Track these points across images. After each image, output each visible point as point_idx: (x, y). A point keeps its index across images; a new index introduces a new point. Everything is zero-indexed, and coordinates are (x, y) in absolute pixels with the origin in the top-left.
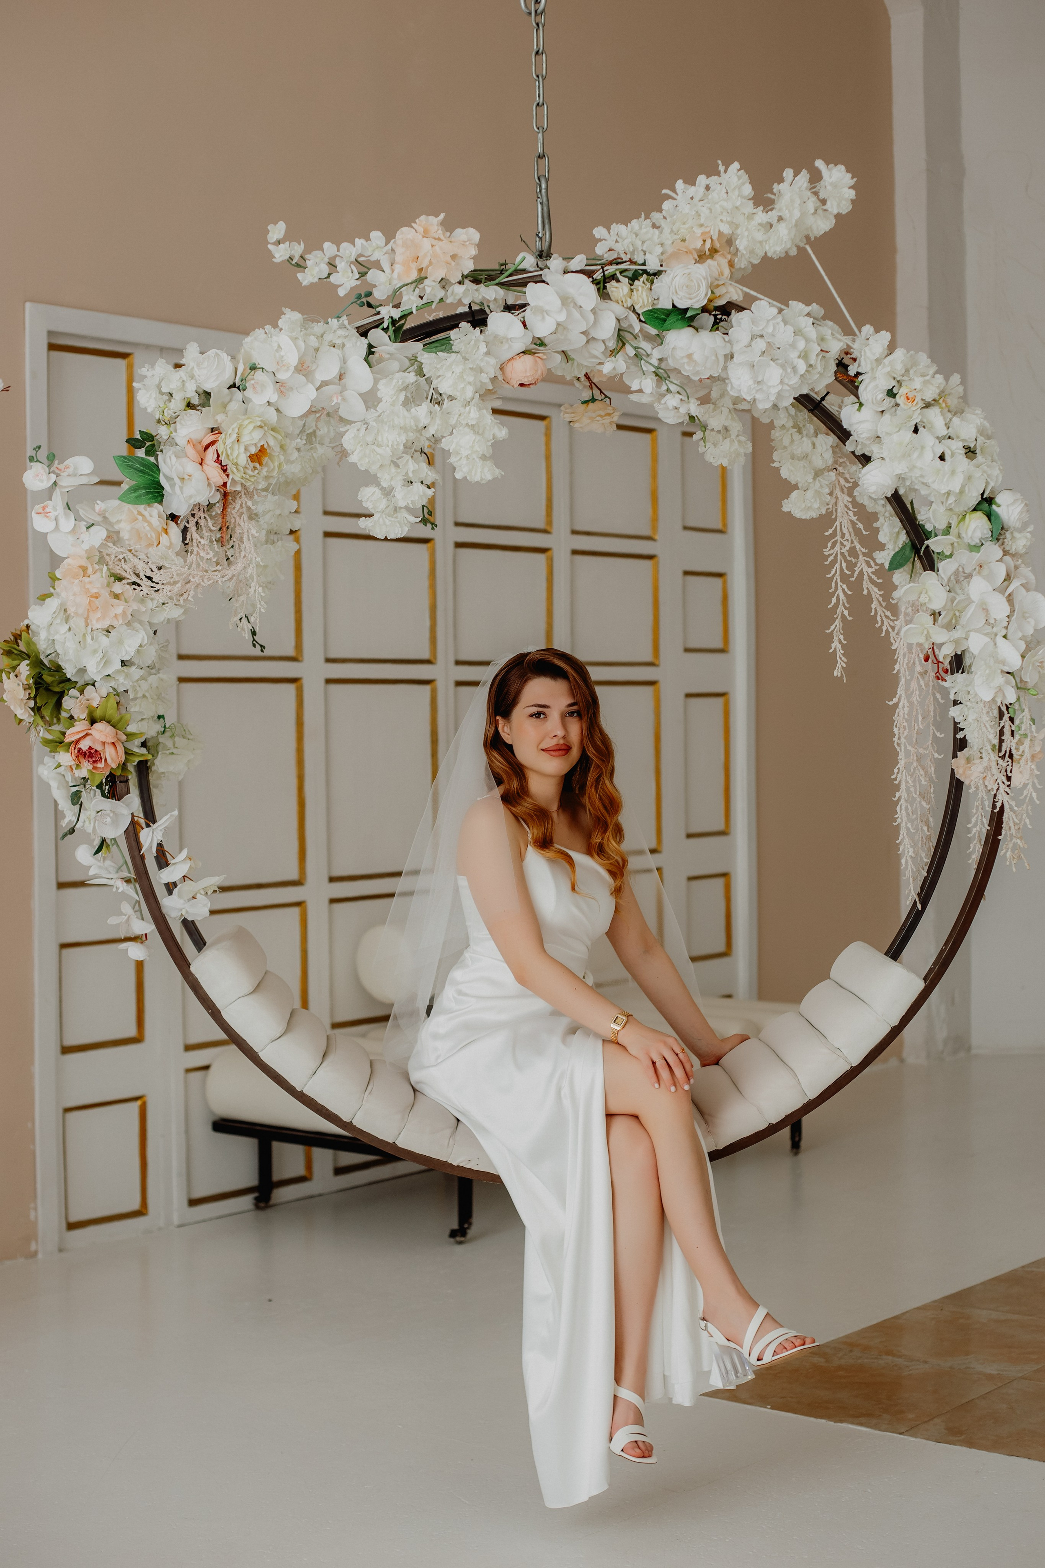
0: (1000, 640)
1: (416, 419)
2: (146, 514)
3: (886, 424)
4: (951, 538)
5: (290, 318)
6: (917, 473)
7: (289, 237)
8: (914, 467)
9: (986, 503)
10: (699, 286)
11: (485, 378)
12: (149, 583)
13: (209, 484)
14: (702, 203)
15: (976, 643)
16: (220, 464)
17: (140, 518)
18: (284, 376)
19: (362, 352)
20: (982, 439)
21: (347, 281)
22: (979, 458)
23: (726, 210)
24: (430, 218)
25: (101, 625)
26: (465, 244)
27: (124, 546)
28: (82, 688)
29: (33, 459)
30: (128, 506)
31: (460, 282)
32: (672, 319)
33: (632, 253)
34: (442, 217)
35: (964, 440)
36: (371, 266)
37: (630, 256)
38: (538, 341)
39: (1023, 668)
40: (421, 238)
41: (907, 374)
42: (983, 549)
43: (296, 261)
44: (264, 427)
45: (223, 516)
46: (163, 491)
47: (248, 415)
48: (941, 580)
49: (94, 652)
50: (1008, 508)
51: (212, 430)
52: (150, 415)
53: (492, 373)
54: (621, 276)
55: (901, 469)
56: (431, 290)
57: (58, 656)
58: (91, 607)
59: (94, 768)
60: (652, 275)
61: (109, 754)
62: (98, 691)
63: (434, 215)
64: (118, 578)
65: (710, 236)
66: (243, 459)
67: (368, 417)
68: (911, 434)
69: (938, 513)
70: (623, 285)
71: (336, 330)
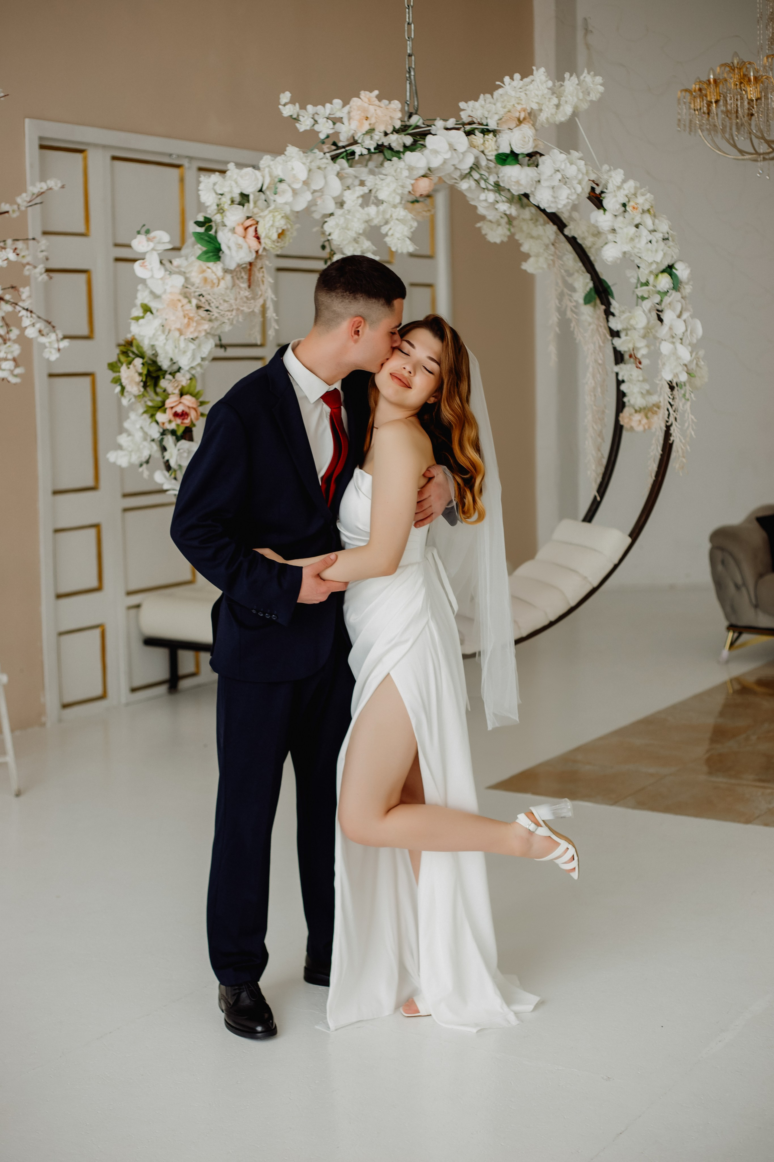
0: (679, 346)
1: (368, 215)
2: (214, 269)
3: (619, 223)
4: (650, 287)
5: (292, 150)
6: (636, 250)
7: (292, 102)
8: (635, 247)
9: (669, 269)
10: (529, 141)
11: (406, 191)
12: (217, 310)
13: (250, 251)
14: (521, 90)
15: (665, 348)
16: (258, 238)
17: (209, 270)
18: (297, 186)
19: (336, 173)
20: (671, 232)
21: (324, 129)
22: (670, 243)
23: (537, 96)
24: (367, 92)
25: (191, 336)
26: (395, 110)
27: (198, 288)
28: (173, 374)
29: (139, 233)
30: (201, 263)
31: (392, 133)
32: (510, 159)
33: (481, 119)
34: (376, 92)
35: (663, 233)
36: (336, 121)
37: (479, 120)
38: (429, 169)
39: (691, 362)
40: (366, 105)
41: (635, 195)
42: (669, 294)
43: (295, 116)
44: (286, 217)
45: (250, 270)
46: (221, 254)
47: (276, 210)
48: (644, 311)
49: (185, 352)
50: (682, 271)
51: (248, 218)
52: (208, 207)
53: (410, 188)
54: (477, 132)
55: (627, 248)
56: (378, 137)
57: (156, 355)
58: (188, 325)
59: (182, 423)
60: (495, 132)
61: (193, 414)
62: (184, 376)
63: (371, 92)
64: (198, 307)
65: (524, 110)
66: (275, 236)
67: (339, 212)
68: (635, 229)
69: (644, 274)
70: (478, 137)
71: (321, 159)
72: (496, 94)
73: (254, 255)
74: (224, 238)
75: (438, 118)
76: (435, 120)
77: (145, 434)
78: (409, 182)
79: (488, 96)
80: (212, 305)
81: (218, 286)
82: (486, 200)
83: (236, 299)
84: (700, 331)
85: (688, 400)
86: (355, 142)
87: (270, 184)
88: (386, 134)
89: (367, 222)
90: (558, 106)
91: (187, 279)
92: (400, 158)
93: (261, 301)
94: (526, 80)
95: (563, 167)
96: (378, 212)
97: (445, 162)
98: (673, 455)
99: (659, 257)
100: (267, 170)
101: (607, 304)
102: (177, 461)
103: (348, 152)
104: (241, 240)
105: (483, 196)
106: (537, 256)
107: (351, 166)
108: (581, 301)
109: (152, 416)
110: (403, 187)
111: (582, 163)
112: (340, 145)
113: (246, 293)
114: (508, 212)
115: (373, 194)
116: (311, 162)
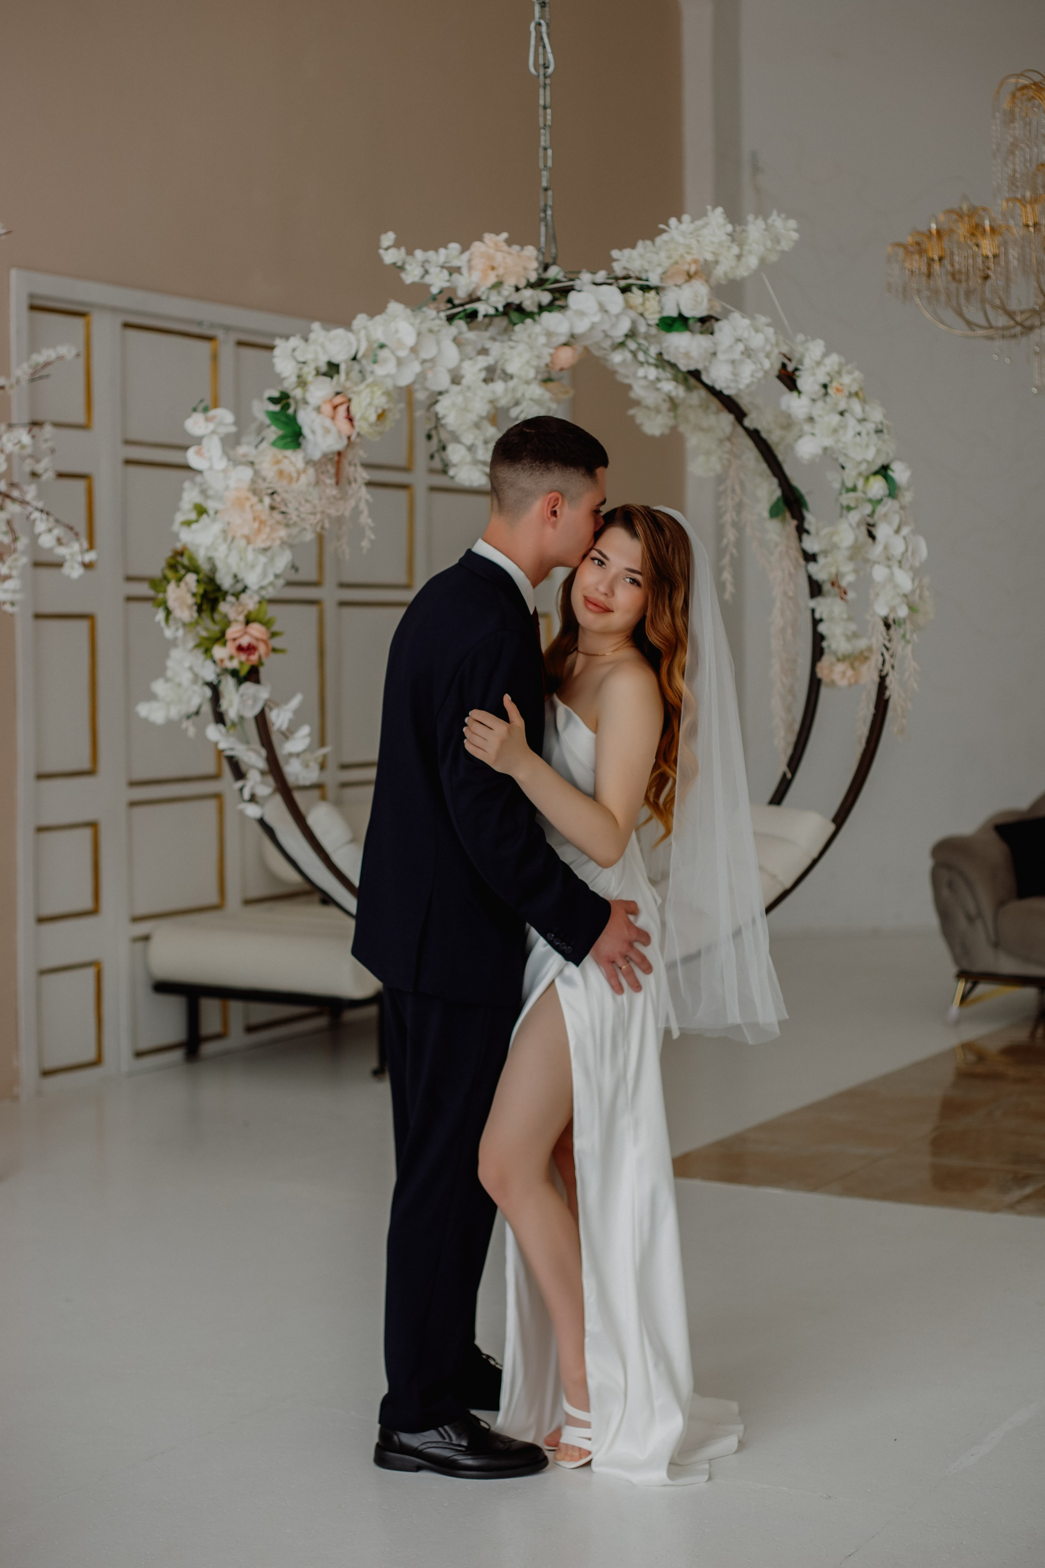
0: (896, 570)
1: (494, 392)
2: (293, 458)
3: (818, 410)
4: (859, 494)
5: (395, 307)
6: (841, 445)
7: (397, 245)
8: (839, 441)
9: (884, 471)
10: (703, 300)
11: (542, 363)
12: (296, 513)
13: (340, 437)
14: (691, 236)
15: (879, 573)
16: (350, 419)
17: (286, 462)
18: (403, 353)
19: (451, 337)
20: (886, 422)
21: (438, 281)
22: (886, 436)
23: (712, 243)
24: (493, 236)
25: (263, 545)
26: (529, 258)
27: (270, 483)
28: (237, 595)
29: (195, 410)
30: (275, 451)
31: (525, 288)
32: (677, 325)
33: (640, 272)
34: (505, 235)
35: (875, 423)
36: (453, 271)
37: (637, 274)
38: (573, 336)
39: (913, 591)
40: (492, 251)
41: (839, 373)
42: (883, 503)
43: (399, 264)
44: (387, 393)
45: (338, 463)
46: (301, 439)
47: (374, 384)
48: (851, 525)
49: (253, 567)
50: (900, 473)
51: (338, 394)
52: (284, 379)
53: (547, 359)
54: (634, 289)
55: (828, 442)
56: (507, 294)
57: (214, 569)
58: (259, 531)
59: (248, 660)
60: (657, 289)
61: (262, 649)
62: (251, 597)
63: (498, 233)
64: (272, 508)
65: (695, 261)
66: (373, 418)
67: (455, 388)
68: (836, 418)
69: (850, 476)
70: (636, 296)
71: (433, 319)
72: (659, 240)
73: (344, 442)
74: (306, 418)
75: (584, 270)
76: (579, 272)
77: (196, 677)
78: (547, 351)
79: (648, 243)
80: (290, 505)
81: (298, 480)
82: (645, 378)
83: (320, 499)
84: (924, 552)
85: (908, 642)
86: (478, 299)
87: (367, 350)
88: (517, 289)
89: (491, 402)
90: (739, 257)
91: (256, 473)
92: (534, 320)
93: (352, 503)
94: (699, 223)
95: (746, 335)
96: (506, 390)
97: (593, 327)
98: (890, 714)
99: (870, 454)
100: (363, 333)
101: (799, 518)
102: (238, 711)
103: (469, 311)
104: (328, 423)
105: (641, 372)
106: (708, 453)
107: (470, 329)
108: (766, 514)
109: (207, 651)
110: (539, 357)
111: (770, 331)
112: (457, 302)
113: (334, 492)
114: (674, 394)
115: (499, 367)
116: (421, 323)
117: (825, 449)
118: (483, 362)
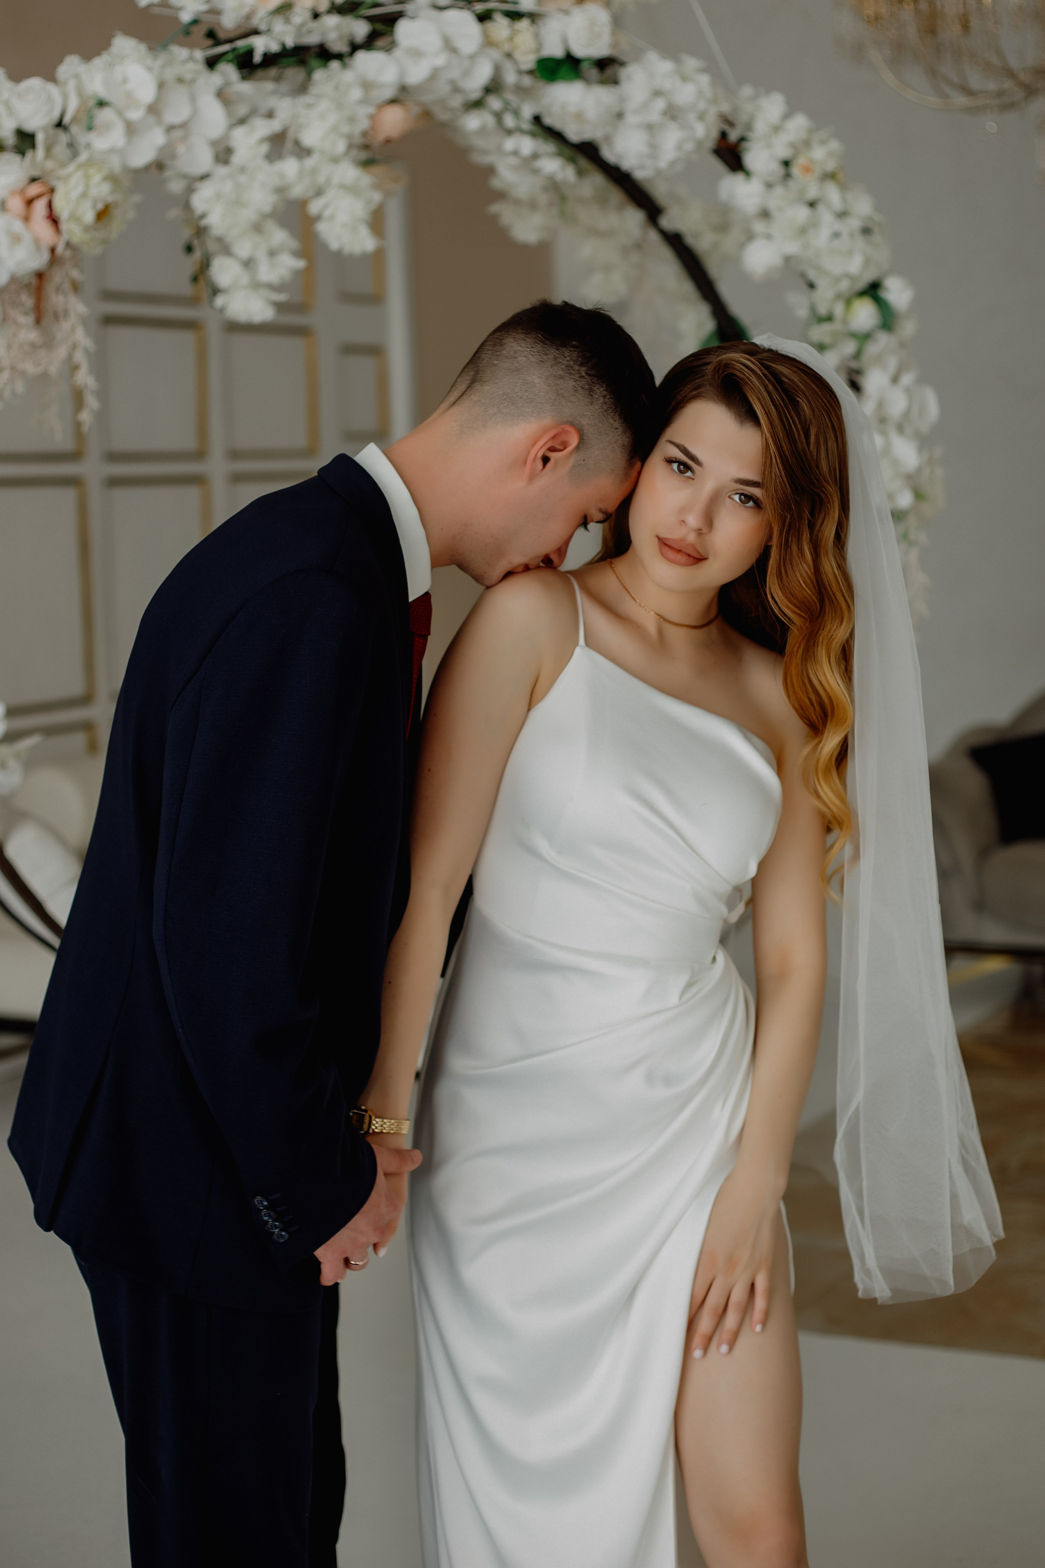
0: (896, 438)
1: (282, 176)
3: (777, 199)
4: (837, 326)
5: (123, 44)
6: (811, 252)
8: (808, 246)
9: (873, 290)
10: (600, 36)
11: (358, 131)
16: (55, 222)
18: (136, 115)
19: (214, 90)
20: (876, 218)
22: (877, 238)
31: (328, 13)
32: (563, 71)
35: (861, 218)
38: (404, 88)
39: (919, 470)
42: (874, 338)
44: (112, 178)
45: (39, 290)
50: (898, 293)
51: (33, 180)
53: (363, 124)
54: (498, 16)
55: (792, 248)
56: (301, 24)
60: (533, 17)
66: (89, 217)
67: (222, 171)
68: (806, 211)
69: (824, 297)
70: (500, 26)
71: (184, 62)
73: (46, 256)
78: (364, 112)
82: (516, 153)
83: (9, 348)
84: (933, 410)
86: (256, 32)
87: (78, 111)
88: (316, 16)
89: (279, 191)
92: (344, 64)
93: (62, 352)
95: (668, 86)
96: (301, 173)
97: (435, 74)
99: (855, 265)
100: (71, 85)
103: (240, 49)
104: (18, 226)
105: (510, 144)
106: (608, 269)
107: (245, 80)
110: (352, 120)
111: (704, 80)
112: (222, 35)
113: (31, 335)
114: (560, 177)
115: (291, 134)
116: (164, 66)
117: (788, 259)
118: (263, 128)
